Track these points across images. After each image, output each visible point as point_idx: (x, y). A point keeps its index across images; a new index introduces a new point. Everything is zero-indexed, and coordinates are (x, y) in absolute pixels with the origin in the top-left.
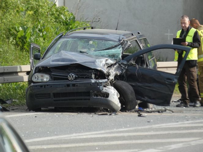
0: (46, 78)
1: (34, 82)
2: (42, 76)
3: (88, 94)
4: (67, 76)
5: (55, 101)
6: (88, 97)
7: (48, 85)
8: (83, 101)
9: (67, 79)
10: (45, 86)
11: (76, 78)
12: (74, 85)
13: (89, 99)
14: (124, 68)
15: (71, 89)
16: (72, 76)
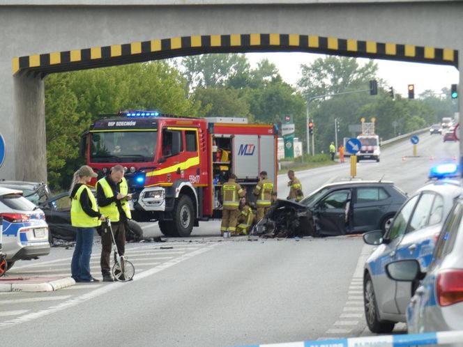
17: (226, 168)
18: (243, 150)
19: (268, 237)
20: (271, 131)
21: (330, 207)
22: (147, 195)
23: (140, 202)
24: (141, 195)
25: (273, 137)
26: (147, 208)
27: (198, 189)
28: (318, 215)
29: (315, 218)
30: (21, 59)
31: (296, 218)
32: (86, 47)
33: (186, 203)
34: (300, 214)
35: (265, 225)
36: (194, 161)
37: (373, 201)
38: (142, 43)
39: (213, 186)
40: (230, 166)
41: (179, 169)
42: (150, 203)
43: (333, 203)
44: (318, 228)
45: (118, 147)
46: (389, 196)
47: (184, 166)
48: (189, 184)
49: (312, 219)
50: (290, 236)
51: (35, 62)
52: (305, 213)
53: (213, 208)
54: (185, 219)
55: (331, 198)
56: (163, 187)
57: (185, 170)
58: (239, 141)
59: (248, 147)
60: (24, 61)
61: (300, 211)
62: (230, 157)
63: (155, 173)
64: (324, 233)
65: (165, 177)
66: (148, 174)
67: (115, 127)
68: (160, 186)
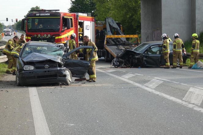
0: (32, 68)
1: (25, 71)
2: (29, 67)
3: (56, 76)
4: (44, 66)
5: (38, 80)
6: (56, 78)
7: (34, 72)
8: (49, 80)
9: (44, 68)
10: (32, 72)
13: (56, 79)
14: (64, 61)
15: (47, 73)
16: (47, 66)
18: (86, 28)
20: (94, 20)
31: (135, 58)
34: (137, 57)
36: (72, 32)
39: (78, 43)
40: (83, 34)
41: (68, 35)
44: (145, 63)
45: (41, 25)
49: (142, 59)
52: (139, 56)
56: (63, 44)
59: (88, 26)
61: (137, 55)
62: (83, 31)
63: (60, 37)
64: (148, 65)
65: (63, 39)
66: (57, 38)
67: (40, 16)
68: (61, 43)
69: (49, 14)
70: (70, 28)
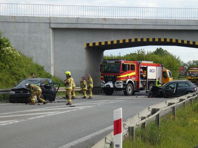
0: (14, 93)
1: (10, 94)
11: (23, 93)
12: (22, 95)
17: (145, 76)
18: (151, 71)
19: (150, 97)
20: (161, 66)
21: (170, 88)
22: (117, 83)
23: (115, 85)
24: (116, 83)
25: (161, 67)
26: (117, 87)
27: (135, 82)
28: (166, 91)
29: (164, 92)
30: (87, 44)
31: (159, 91)
32: (106, 41)
33: (130, 86)
34: (160, 90)
35: (149, 93)
36: (134, 73)
37: (184, 87)
38: (123, 40)
39: (140, 81)
40: (146, 75)
41: (128, 76)
42: (118, 85)
43: (171, 87)
44: (165, 95)
45: (110, 69)
46: (189, 85)
47: (130, 75)
48: (131, 80)
50: (157, 97)
51: (91, 45)
53: (140, 87)
54: (130, 90)
55: (170, 85)
56: (122, 81)
57: (130, 76)
58: (149, 68)
59: (153, 70)
60: (88, 44)
62: (147, 73)
63: (120, 77)
64: (168, 97)
65: (123, 78)
66: (118, 77)
67: (109, 63)
68: (121, 81)
69: (114, 62)
70: (127, 71)
